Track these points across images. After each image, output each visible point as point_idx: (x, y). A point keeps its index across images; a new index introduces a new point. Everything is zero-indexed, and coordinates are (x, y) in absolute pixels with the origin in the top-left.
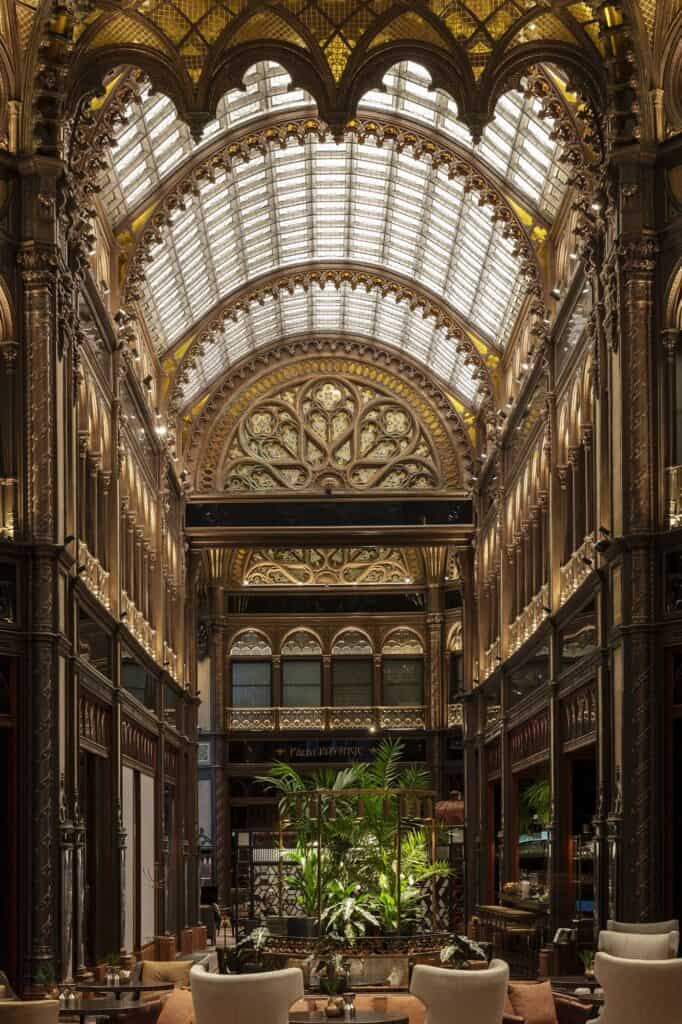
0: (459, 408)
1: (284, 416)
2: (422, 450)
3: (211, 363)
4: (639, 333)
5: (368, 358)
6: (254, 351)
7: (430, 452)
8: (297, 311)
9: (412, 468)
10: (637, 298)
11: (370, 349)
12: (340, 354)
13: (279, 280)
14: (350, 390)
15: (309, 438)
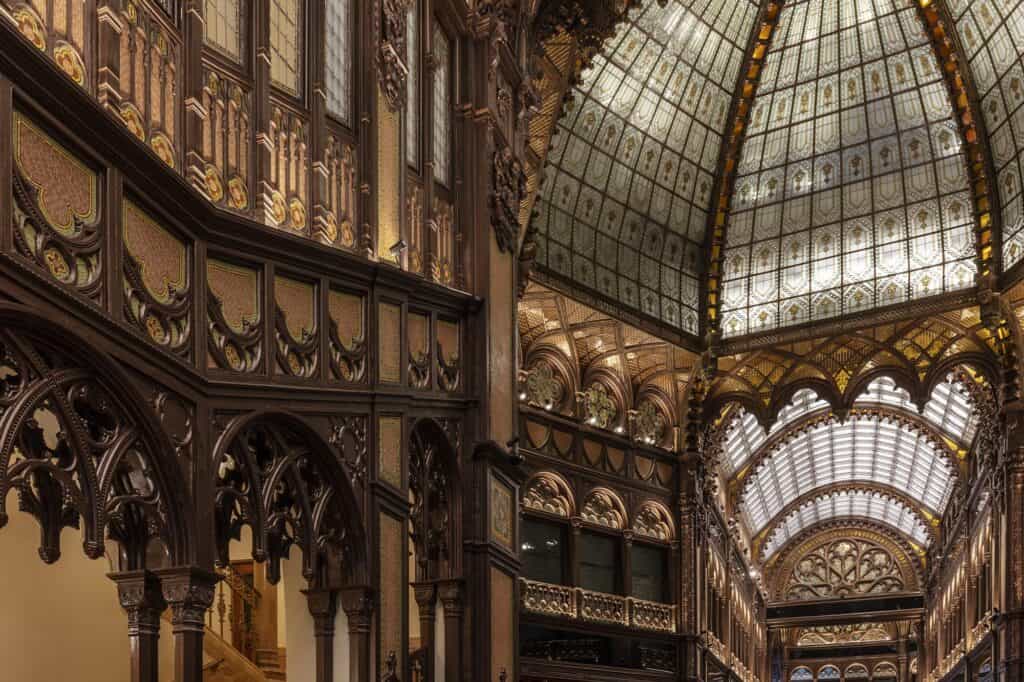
0: (916, 548)
1: (819, 561)
2: (895, 572)
3: (780, 537)
5: (865, 527)
7: (900, 572)
8: (825, 508)
9: (889, 582)
11: (866, 522)
12: (850, 527)
13: (816, 494)
14: (855, 544)
15: (832, 570)
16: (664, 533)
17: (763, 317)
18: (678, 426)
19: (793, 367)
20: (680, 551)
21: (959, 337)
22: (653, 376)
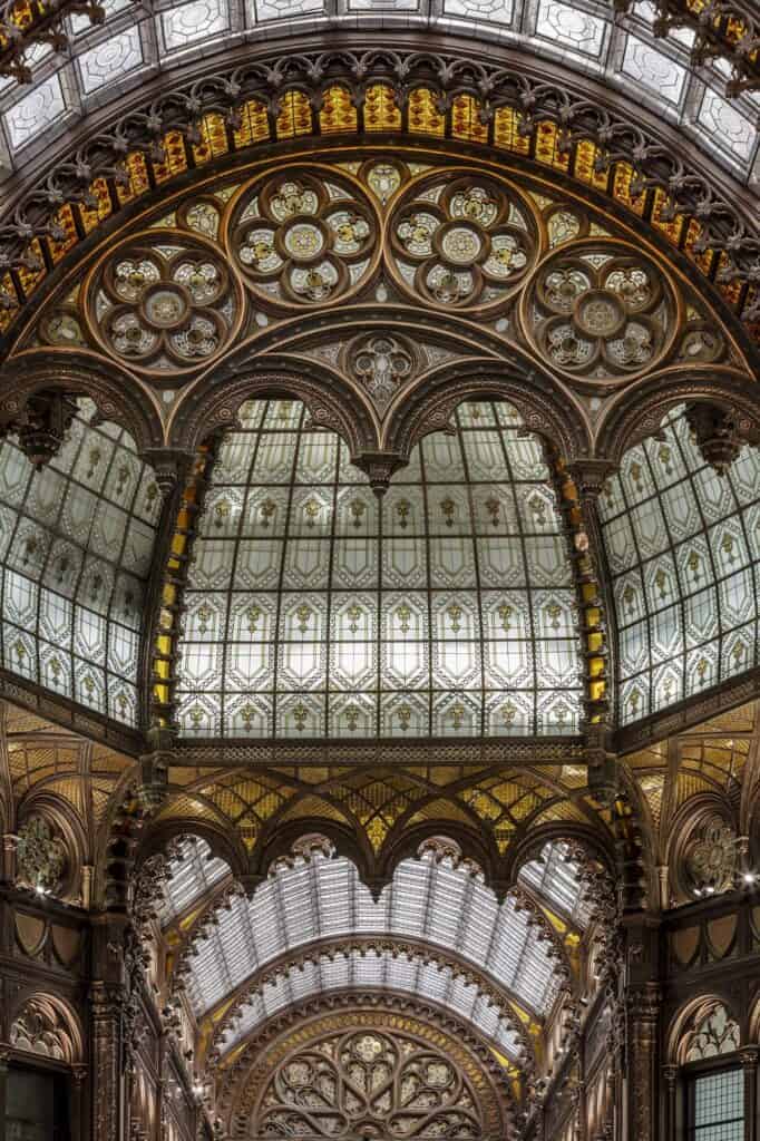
0: (504, 1062)
1: (322, 1066)
2: (464, 1101)
3: (249, 1017)
4: (643, 1066)
5: (410, 1013)
6: (292, 1004)
7: (473, 1103)
8: (335, 972)
9: (454, 1119)
10: (641, 1038)
11: (413, 1003)
12: (380, 1008)
13: (319, 949)
14: (392, 1043)
15: (347, 1087)
16: (62, 1048)
17: (248, 714)
18: (91, 863)
19: (295, 798)
20: (90, 1083)
21: (557, 799)
22: (52, 778)
